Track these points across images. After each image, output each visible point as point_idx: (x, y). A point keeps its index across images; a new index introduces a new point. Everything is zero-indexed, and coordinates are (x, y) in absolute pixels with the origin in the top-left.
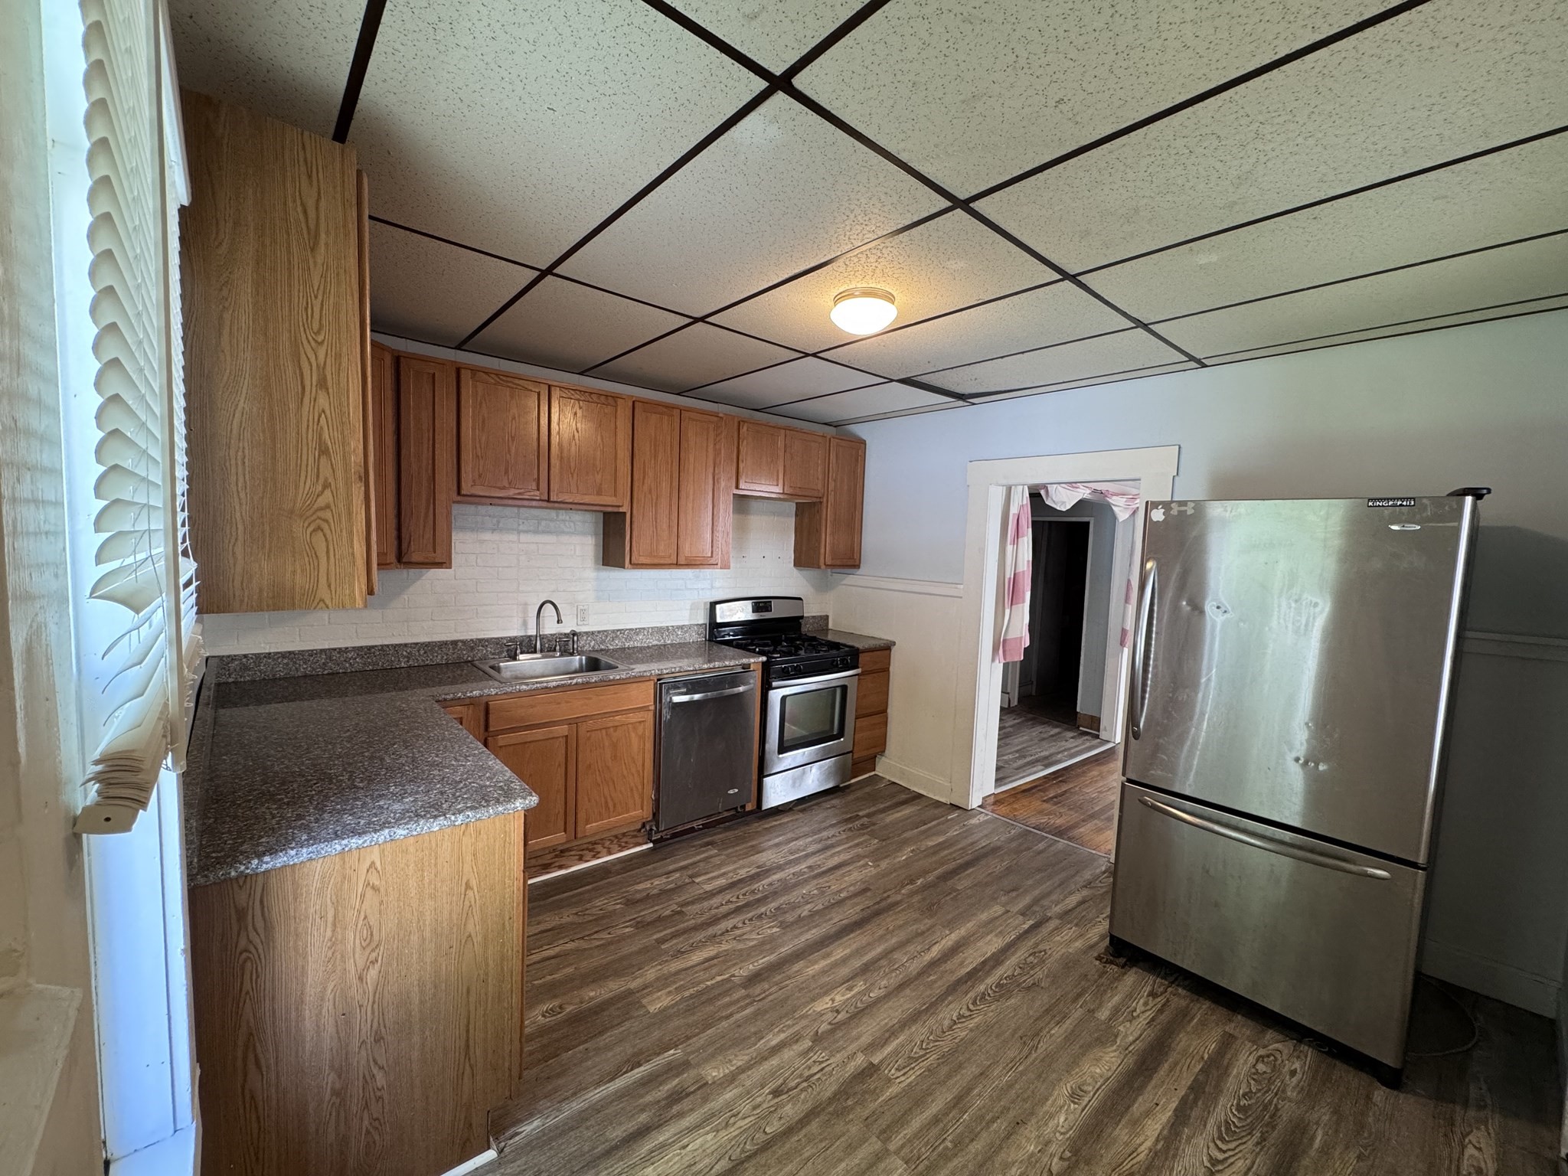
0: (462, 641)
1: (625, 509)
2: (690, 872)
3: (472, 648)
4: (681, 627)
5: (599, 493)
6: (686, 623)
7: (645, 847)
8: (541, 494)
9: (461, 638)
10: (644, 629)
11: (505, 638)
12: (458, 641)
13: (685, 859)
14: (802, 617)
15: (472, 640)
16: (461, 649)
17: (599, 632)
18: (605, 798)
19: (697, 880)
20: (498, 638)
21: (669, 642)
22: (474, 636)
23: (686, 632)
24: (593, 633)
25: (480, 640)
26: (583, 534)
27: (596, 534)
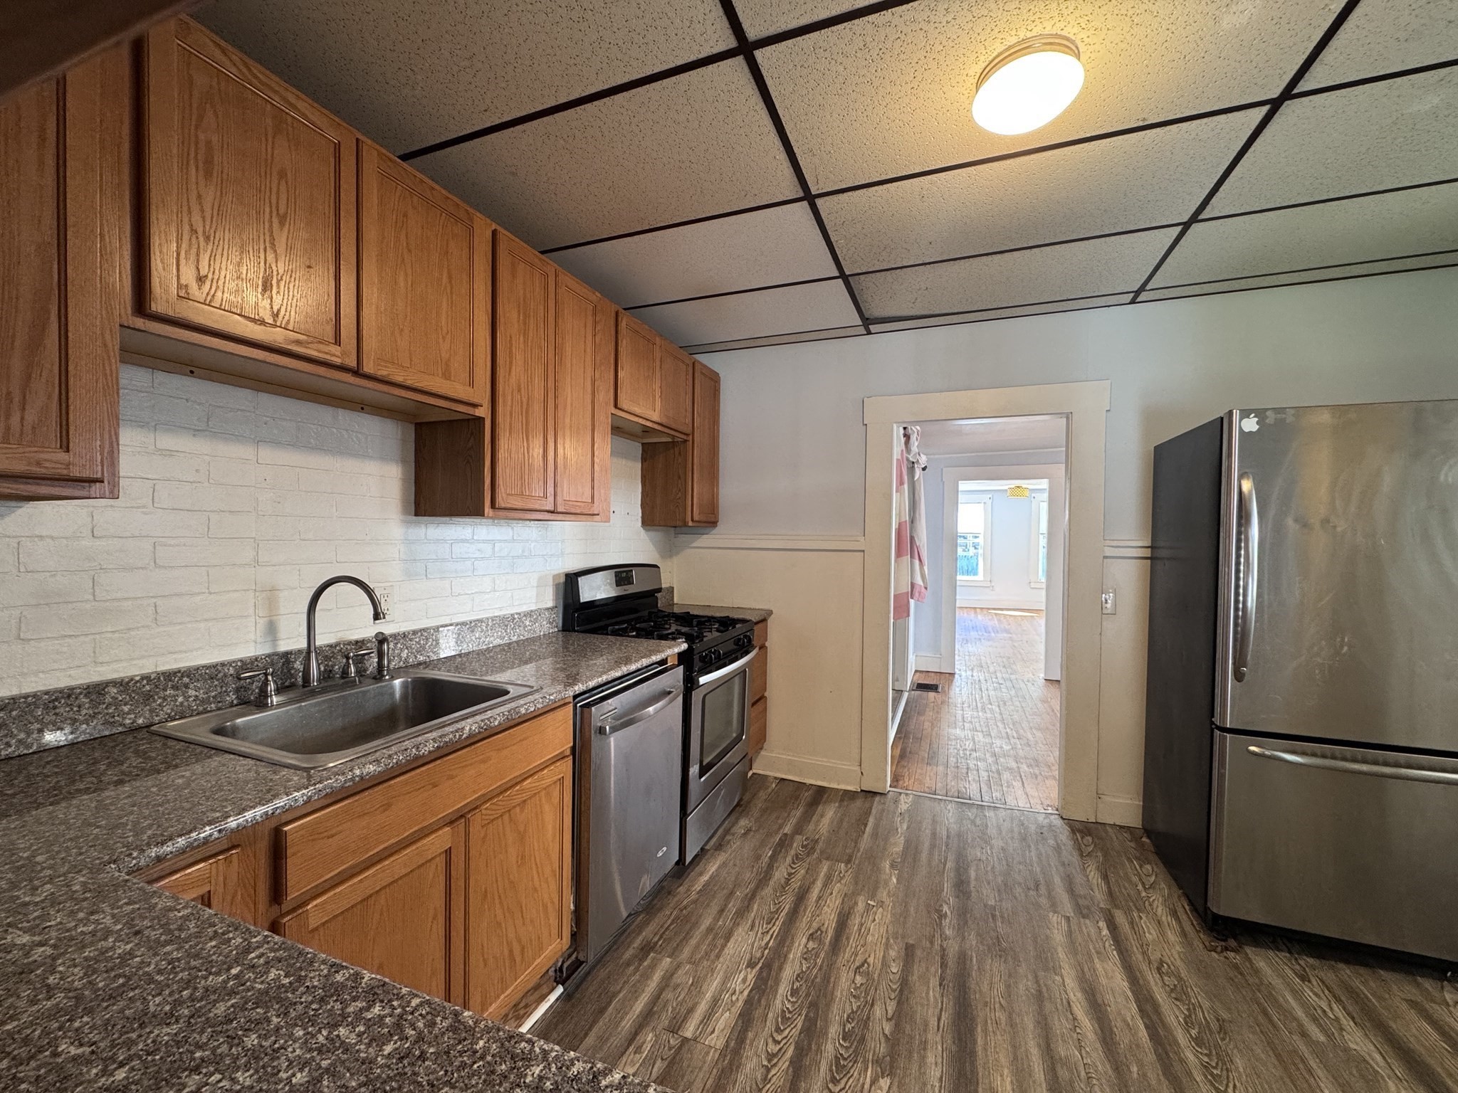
0: (114, 683)
1: (483, 412)
2: (665, 1022)
3: (148, 698)
4: (529, 614)
5: (447, 375)
6: (533, 608)
7: (553, 998)
8: (344, 353)
9: (115, 676)
10: (481, 621)
11: (230, 663)
12: (107, 684)
13: (635, 994)
14: (659, 590)
15: (146, 678)
16: (116, 703)
17: (415, 632)
18: (509, 944)
19: (688, 1033)
20: (215, 666)
21: (515, 639)
22: (149, 666)
23: (536, 620)
24: (405, 635)
25: (169, 675)
26: (383, 458)
27: (404, 461)
